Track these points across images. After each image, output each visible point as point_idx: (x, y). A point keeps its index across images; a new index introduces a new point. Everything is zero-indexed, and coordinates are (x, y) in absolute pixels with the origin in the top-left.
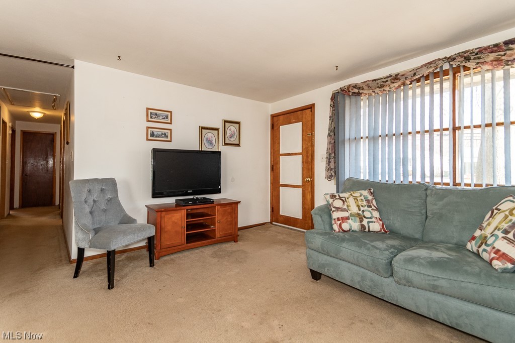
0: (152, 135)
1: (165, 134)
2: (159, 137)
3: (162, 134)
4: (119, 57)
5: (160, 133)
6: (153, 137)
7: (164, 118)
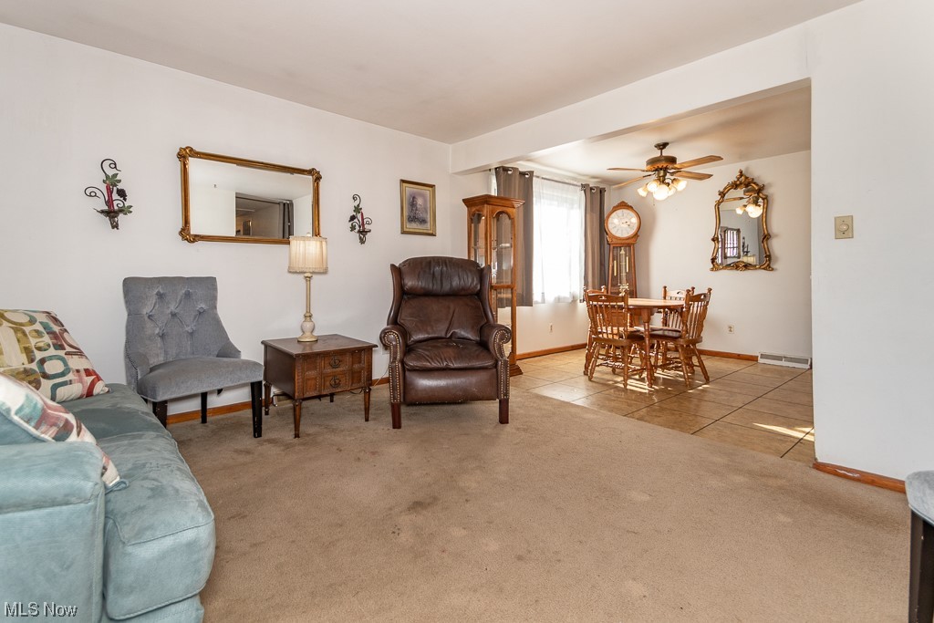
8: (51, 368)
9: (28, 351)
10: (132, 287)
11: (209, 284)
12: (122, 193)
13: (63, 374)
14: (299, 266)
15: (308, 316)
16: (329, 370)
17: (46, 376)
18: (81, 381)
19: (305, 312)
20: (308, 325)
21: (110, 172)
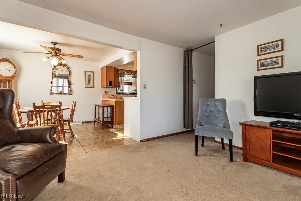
0: (263, 65)
1: (276, 62)
2: (269, 66)
3: (273, 62)
4: (221, 25)
5: (270, 62)
6: (263, 66)
7: (275, 48)
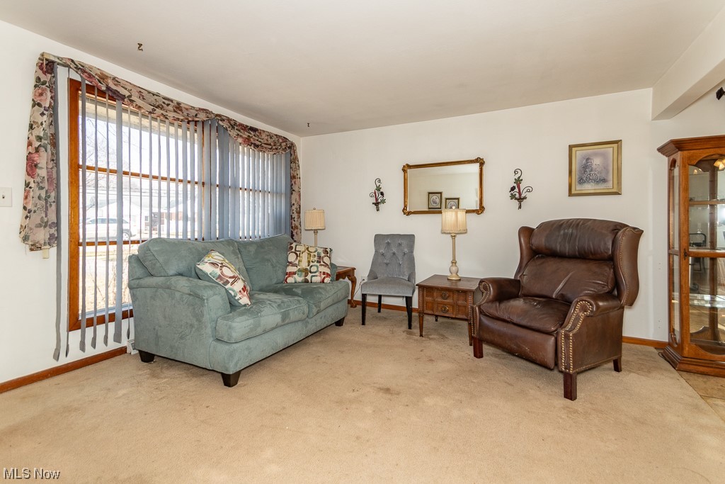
8: (314, 269)
9: (309, 262)
10: (379, 239)
11: (410, 238)
12: (382, 194)
13: (315, 272)
14: (448, 229)
15: (454, 263)
16: (439, 300)
17: (311, 272)
18: (320, 276)
19: (452, 259)
20: (454, 269)
21: (378, 184)
